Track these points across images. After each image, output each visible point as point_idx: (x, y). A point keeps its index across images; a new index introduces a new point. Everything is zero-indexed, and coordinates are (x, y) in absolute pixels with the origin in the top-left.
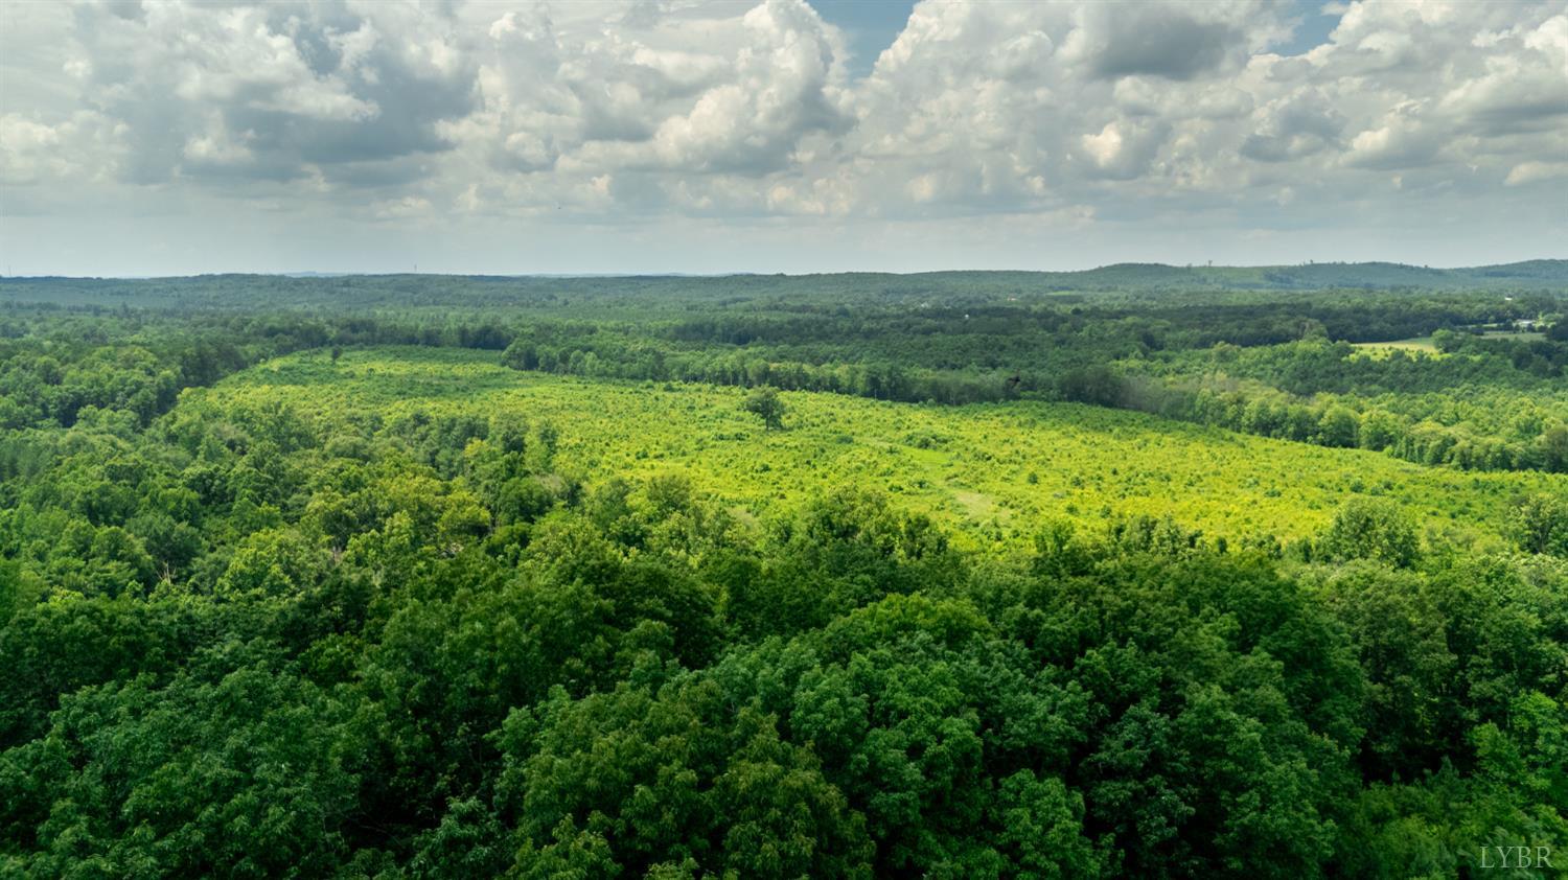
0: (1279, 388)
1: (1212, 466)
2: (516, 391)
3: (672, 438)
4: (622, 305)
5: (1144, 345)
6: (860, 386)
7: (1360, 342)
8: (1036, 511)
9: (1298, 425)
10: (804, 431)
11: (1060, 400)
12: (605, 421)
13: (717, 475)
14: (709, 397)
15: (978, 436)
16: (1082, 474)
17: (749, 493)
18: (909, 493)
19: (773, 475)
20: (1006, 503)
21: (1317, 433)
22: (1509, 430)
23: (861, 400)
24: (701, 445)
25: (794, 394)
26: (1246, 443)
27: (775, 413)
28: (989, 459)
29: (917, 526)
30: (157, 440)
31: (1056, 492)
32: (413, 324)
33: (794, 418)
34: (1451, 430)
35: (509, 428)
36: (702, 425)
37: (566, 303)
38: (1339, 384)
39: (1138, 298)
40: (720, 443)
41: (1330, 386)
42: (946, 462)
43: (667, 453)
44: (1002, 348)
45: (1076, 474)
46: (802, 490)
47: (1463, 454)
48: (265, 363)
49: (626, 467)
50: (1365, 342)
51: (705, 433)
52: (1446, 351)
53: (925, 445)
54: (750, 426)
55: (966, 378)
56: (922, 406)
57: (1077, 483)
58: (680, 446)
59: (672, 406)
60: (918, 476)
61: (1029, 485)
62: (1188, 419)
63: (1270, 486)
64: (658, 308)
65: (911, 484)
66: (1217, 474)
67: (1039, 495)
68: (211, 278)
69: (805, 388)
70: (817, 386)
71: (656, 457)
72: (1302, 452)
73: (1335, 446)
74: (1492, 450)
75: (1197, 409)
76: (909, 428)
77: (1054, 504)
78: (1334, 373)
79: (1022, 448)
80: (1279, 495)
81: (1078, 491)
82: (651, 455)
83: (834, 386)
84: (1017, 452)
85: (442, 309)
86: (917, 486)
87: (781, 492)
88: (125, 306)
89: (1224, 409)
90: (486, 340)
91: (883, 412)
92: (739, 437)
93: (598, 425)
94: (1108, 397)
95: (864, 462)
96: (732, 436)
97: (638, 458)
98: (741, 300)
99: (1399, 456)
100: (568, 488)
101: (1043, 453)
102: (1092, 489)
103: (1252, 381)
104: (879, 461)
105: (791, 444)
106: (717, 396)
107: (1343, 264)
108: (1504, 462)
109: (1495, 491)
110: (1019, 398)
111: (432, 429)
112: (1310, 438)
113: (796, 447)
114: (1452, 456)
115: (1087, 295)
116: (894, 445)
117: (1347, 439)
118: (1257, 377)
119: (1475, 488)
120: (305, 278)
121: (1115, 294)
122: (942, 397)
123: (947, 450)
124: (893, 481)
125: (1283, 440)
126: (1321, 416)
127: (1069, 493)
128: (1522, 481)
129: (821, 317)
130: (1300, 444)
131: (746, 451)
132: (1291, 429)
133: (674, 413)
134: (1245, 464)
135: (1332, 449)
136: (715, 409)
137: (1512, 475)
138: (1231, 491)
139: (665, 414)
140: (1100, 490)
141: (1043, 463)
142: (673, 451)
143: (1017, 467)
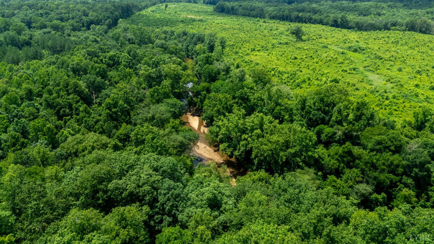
3: (264, 43)
6: (330, 22)
8: (402, 86)
10: (310, 42)
13: (278, 60)
14: (278, 25)
16: (420, 68)
17: (289, 68)
18: (350, 73)
19: (298, 61)
20: (389, 81)
23: (330, 28)
24: (273, 46)
25: (306, 25)
27: (300, 35)
28: (381, 59)
31: (410, 76)
33: (307, 36)
36: (274, 37)
40: (280, 45)
42: (364, 59)
43: (261, 49)
45: (418, 67)
46: (308, 68)
48: (147, 9)
49: (247, 55)
51: (275, 41)
53: (355, 51)
54: (291, 39)
57: (419, 72)
58: (266, 46)
60: (353, 65)
61: (398, 72)
65: (350, 69)
67: (404, 77)
69: (310, 22)
70: (315, 22)
71: (258, 51)
77: (409, 82)
79: (394, 54)
81: (419, 76)
82: (256, 50)
83: (321, 22)
84: (392, 56)
86: (353, 70)
90: (210, 1)
91: (340, 34)
92: (287, 43)
95: (332, 57)
96: (284, 43)
97: (252, 51)
102: (424, 75)
104: (338, 57)
105: (305, 48)
106: (280, 25)
113: (307, 49)
116: (344, 50)
122: (360, 27)
123: (364, 54)
124: (343, 67)
127: (415, 77)
131: (289, 50)
136: (279, 31)
140: (428, 76)
141: (404, 62)
142: (263, 48)
143: (392, 63)
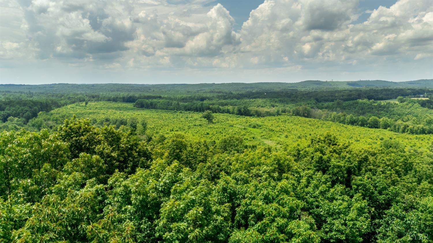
0: (355, 112)
1: (338, 133)
2: (137, 113)
3: (181, 126)
4: (169, 91)
5: (316, 101)
6: (236, 112)
7: (376, 100)
8: (287, 145)
9: (362, 122)
10: (219, 124)
11: (293, 115)
12: (162, 121)
13: (193, 136)
14: (192, 115)
15: (270, 125)
16: (301, 135)
18: (250, 141)
19: (210, 136)
20: (279, 143)
21: (367, 124)
22: (424, 123)
23: (236, 116)
24: (189, 128)
25: (217, 114)
26: (347, 127)
27: (211, 118)
28: (273, 131)
30: (30, 126)
31: (294, 140)
32: (110, 96)
33: (217, 120)
34: (407, 123)
35: (132, 122)
36: (190, 122)
37: (154, 91)
38: (372, 111)
39: (313, 89)
40: (195, 127)
41: (369, 112)
42: (261, 132)
43: (179, 130)
44: (276, 102)
45: (299, 135)
46: (218, 140)
47: (411, 130)
48: (66, 106)
49: (167, 133)
50: (378, 100)
51: (191, 124)
52: (401, 102)
53: (254, 127)
54: (204, 122)
55: (266, 109)
56: (253, 117)
57: (299, 137)
58: (183, 128)
59: (181, 117)
60: (253, 136)
61: (285, 138)
62: (330, 121)
63: (356, 139)
64: (179, 92)
65: (250, 138)
66: (340, 135)
67: (289, 141)
68: (55, 84)
69: (220, 112)
70: (223, 112)
71: (176, 131)
72: (364, 130)
73: (373, 128)
74: (420, 128)
75: (332, 118)
76: (250, 122)
77: (293, 143)
78: (370, 108)
79: (283, 128)
80: (359, 141)
81: (300, 140)
82: (174, 130)
83: (228, 112)
84: (281, 129)
85: (119, 92)
86: (252, 138)
88: (29, 91)
89: (340, 118)
90: (130, 100)
91: (243, 119)
92: (200, 125)
93: (160, 122)
94: (306, 115)
95: (237, 132)
96: (198, 125)
97: (171, 131)
98: (202, 90)
99: (392, 130)
100: (148, 138)
101: (289, 129)
102: (304, 139)
103: (347, 110)
104: (241, 132)
105: (215, 127)
106: (194, 115)
107: (369, 81)
108: (423, 132)
109: (422, 140)
110: (281, 115)
111: (110, 123)
112: (365, 126)
113: (217, 128)
114: (408, 130)
115: (299, 89)
116: (245, 127)
117: (376, 126)
118: (349, 109)
119: (416, 139)
120: (82, 85)
121: (306, 89)
122: (259, 115)
123: (261, 129)
124: (245, 137)
125: (358, 126)
126: (368, 119)
127: (297, 140)
128: (430, 137)
129: (225, 94)
130: (363, 127)
131: (202, 129)
132: (360, 123)
133: (182, 119)
134: (348, 133)
135: (372, 129)
136: (193, 118)
137: (427, 135)
138: (345, 140)
139: (179, 119)
140: (306, 139)
141: (289, 132)
142: (181, 129)
143: (281, 133)
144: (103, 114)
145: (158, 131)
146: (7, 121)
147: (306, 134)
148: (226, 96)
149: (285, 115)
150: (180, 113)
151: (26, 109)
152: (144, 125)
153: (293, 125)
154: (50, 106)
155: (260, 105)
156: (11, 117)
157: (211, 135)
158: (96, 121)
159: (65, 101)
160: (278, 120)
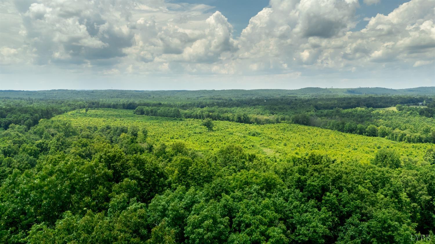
0: (353, 120)
1: (336, 142)
2: (137, 120)
3: (181, 133)
4: (169, 98)
5: (315, 108)
6: (235, 119)
7: (375, 108)
8: (286, 154)
9: (360, 130)
10: (219, 131)
11: (292, 123)
12: (162, 129)
13: (194, 144)
14: (192, 122)
15: (269, 133)
16: (299, 143)
17: (203, 148)
18: (249, 149)
19: (210, 144)
20: (278, 151)
21: (366, 132)
22: (421, 131)
23: (235, 123)
24: (189, 135)
25: (216, 121)
26: (345, 135)
27: (211, 126)
28: (272, 139)
29: (252, 157)
30: (31, 133)
31: (292, 148)
32: (110, 103)
33: (217, 128)
34: (405, 131)
35: (133, 130)
36: (190, 130)
37: (154, 97)
38: (371, 119)
39: (313, 96)
40: (195, 134)
41: (368, 120)
42: (260, 140)
43: (179, 137)
44: (275, 109)
45: (298, 143)
46: (218, 148)
47: (408, 138)
48: (66, 113)
49: (167, 141)
50: (376, 108)
51: (191, 132)
52: (400, 110)
53: (254, 135)
54: (204, 130)
55: (265, 117)
56: (253, 125)
57: (298, 146)
58: (183, 136)
59: (182, 125)
60: (252, 144)
61: (284, 146)
62: (328, 129)
63: (354, 147)
64: (179, 99)
65: (250, 146)
66: (338, 143)
67: (288, 149)
68: (55, 90)
69: (220, 120)
70: (223, 119)
71: (176, 138)
72: (362, 138)
73: (371, 136)
74: (416, 137)
75: (331, 126)
76: (249, 130)
77: (292, 152)
78: (369, 116)
79: (282, 136)
80: (357, 149)
81: (298, 148)
82: (175, 138)
83: (228, 119)
84: (280, 137)
85: (119, 99)
86: (252, 147)
87: (212, 148)
88: (29, 98)
89: (339, 126)
90: (130, 107)
91: (243, 126)
92: (200, 133)
93: (160, 130)
94: (306, 122)
95: (236, 140)
96: (198, 133)
97: (171, 139)
98: (202, 97)
99: (389, 139)
100: (149, 146)
101: (288, 137)
102: (302, 148)
103: (346, 118)
104: (241, 140)
105: (215, 135)
106: (194, 122)
107: (369, 88)
108: (420, 140)
109: (419, 148)
110: (281, 123)
111: (111, 130)
112: (363, 134)
113: (217, 136)
114: (405, 139)
115: (298, 96)
116: (245, 135)
117: (374, 134)
118: (347, 117)
119: (413, 148)
120: (81, 91)
121: (306, 96)
122: (258, 122)
123: (260, 137)
124: (245, 145)
125: (356, 134)
126: (367, 128)
127: (296, 149)
128: (426, 146)
129: (225, 101)
130: (361, 136)
131: (202, 137)
132: (358, 131)
133: (182, 127)
134: (346, 141)
135: (370, 137)
136: (194, 125)
137: (423, 144)
138: (342, 148)
139: (179, 127)
140: (305, 148)
141: (288, 140)
142: (181, 137)
143: (280, 141)
144: (104, 121)
145: (159, 138)
146: (8, 128)
147: (304, 142)
148: (226, 103)
149: (285, 123)
150: (180, 120)
151: (27, 116)
152: (145, 133)
153: (292, 134)
154: (51, 113)
155: (259, 113)
156: (12, 125)
157: (212, 143)
158: (97, 129)
159: (65, 108)
160: (277, 128)
